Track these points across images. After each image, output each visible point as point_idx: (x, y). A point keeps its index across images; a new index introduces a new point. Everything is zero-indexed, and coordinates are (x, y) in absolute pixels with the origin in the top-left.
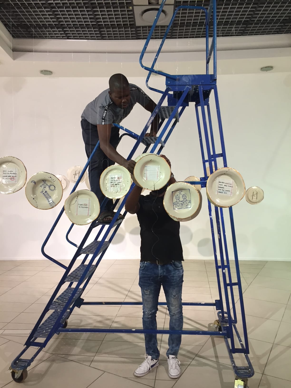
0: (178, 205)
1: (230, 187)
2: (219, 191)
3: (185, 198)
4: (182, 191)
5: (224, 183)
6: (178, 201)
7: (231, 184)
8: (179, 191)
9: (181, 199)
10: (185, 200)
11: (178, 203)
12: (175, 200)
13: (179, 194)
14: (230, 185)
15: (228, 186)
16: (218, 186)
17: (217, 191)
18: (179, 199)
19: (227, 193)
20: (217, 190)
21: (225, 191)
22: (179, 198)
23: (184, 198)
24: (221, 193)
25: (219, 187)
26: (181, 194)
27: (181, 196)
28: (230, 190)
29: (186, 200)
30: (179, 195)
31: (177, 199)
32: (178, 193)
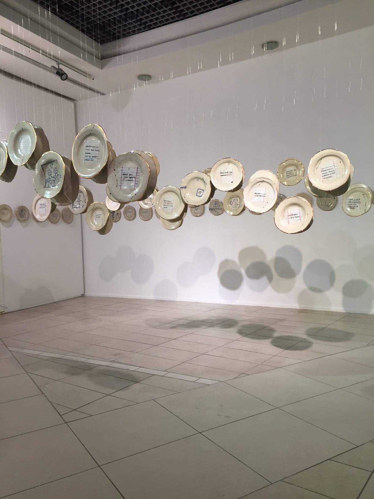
0: (51, 182)
1: (97, 150)
2: (86, 158)
3: (57, 172)
4: (53, 164)
5: (91, 147)
6: (50, 177)
7: (98, 147)
8: (50, 164)
9: (53, 175)
10: (56, 175)
11: (51, 179)
12: (47, 176)
13: (51, 168)
14: (97, 149)
15: (94, 151)
16: (85, 151)
17: (84, 159)
18: (51, 175)
19: (94, 160)
20: (84, 157)
21: (91, 157)
22: (51, 173)
23: (55, 172)
24: (88, 160)
25: (86, 153)
26: (53, 168)
27: (52, 170)
28: (97, 155)
29: (58, 175)
30: (50, 170)
31: (49, 174)
32: (49, 166)
